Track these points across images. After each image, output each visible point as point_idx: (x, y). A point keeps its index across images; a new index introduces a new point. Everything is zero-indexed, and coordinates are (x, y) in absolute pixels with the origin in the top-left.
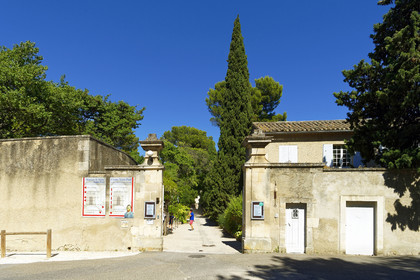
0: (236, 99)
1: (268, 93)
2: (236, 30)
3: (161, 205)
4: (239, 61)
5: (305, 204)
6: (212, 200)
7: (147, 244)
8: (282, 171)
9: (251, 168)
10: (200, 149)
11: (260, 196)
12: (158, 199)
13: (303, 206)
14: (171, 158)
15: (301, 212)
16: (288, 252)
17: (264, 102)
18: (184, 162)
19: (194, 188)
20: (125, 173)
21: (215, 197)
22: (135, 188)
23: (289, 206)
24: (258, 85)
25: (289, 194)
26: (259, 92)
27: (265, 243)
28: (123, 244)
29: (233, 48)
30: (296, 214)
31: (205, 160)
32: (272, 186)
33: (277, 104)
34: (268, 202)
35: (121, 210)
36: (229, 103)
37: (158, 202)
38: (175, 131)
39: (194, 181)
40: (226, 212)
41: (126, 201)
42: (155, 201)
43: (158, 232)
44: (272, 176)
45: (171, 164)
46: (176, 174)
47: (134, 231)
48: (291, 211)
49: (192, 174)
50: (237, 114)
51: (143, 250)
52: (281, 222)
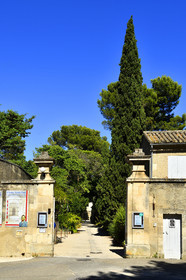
0: (128, 105)
1: (165, 94)
2: (130, 33)
3: (52, 215)
4: (132, 65)
5: (180, 215)
6: (103, 208)
7: (39, 250)
8: (160, 185)
9: (132, 183)
10: (92, 152)
11: (140, 207)
12: (49, 210)
13: (179, 217)
14: (61, 163)
15: (177, 222)
16: (166, 257)
17: (161, 104)
18: (74, 168)
19: (85, 195)
20: (20, 186)
21: (107, 206)
22: (29, 200)
23: (166, 216)
24: (155, 85)
25: (166, 206)
26: (155, 94)
27: (145, 249)
28: (17, 250)
29: (125, 52)
30: (172, 224)
31: (98, 164)
32: (151, 198)
33: (175, 105)
34: (147, 213)
35: (16, 220)
36: (121, 109)
37: (49, 212)
38: (65, 131)
39: (85, 187)
40: (115, 220)
41: (21, 212)
42: (47, 211)
43: (50, 239)
44: (151, 190)
45: (60, 170)
46: (66, 181)
47: (28, 238)
48: (168, 221)
49: (83, 180)
50: (129, 121)
51: (36, 256)
52: (159, 230)
